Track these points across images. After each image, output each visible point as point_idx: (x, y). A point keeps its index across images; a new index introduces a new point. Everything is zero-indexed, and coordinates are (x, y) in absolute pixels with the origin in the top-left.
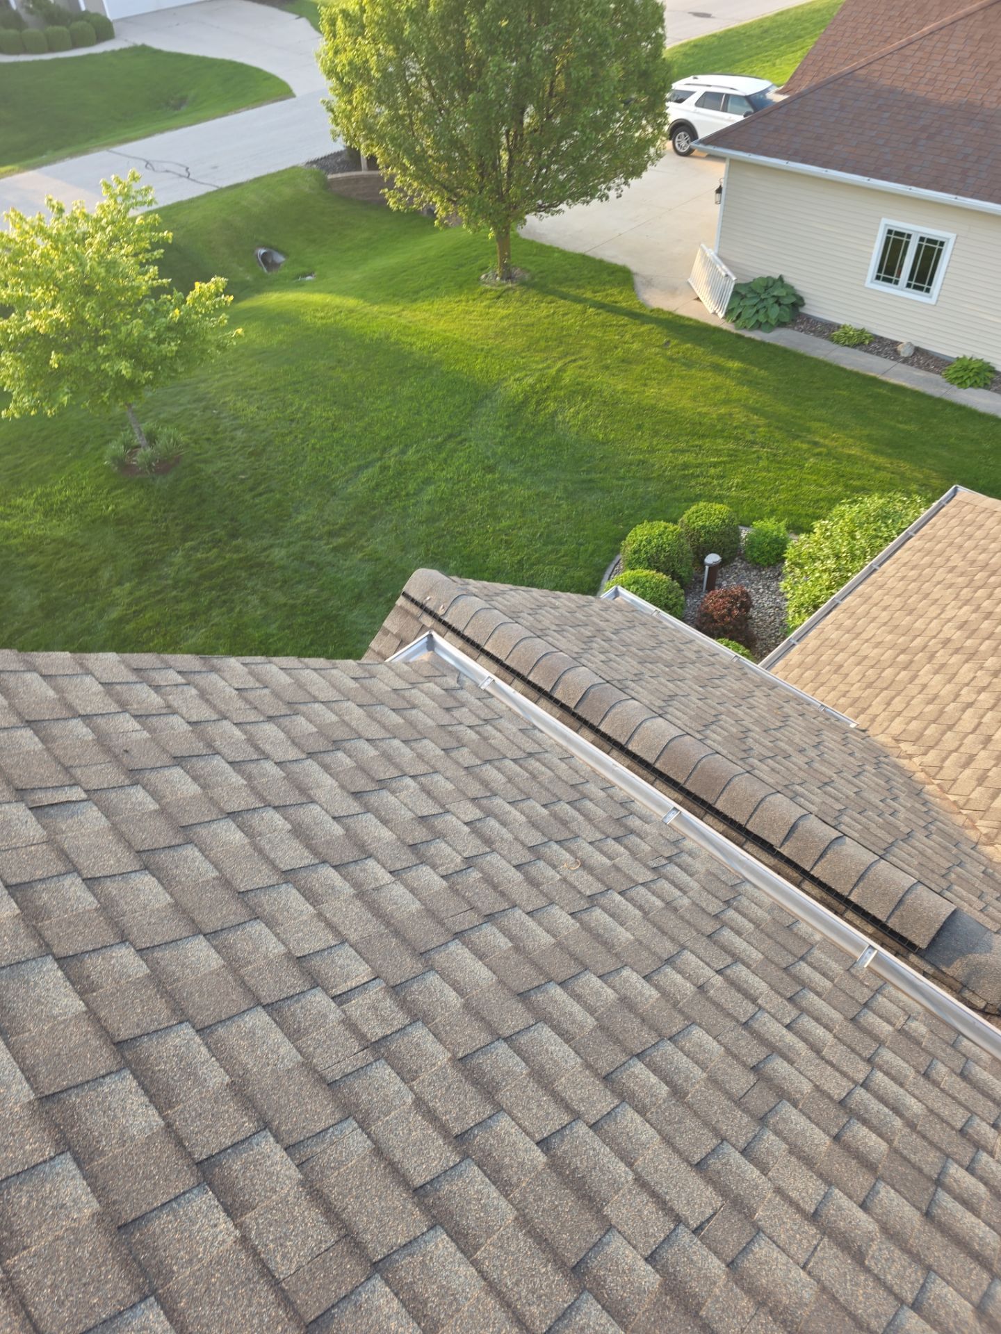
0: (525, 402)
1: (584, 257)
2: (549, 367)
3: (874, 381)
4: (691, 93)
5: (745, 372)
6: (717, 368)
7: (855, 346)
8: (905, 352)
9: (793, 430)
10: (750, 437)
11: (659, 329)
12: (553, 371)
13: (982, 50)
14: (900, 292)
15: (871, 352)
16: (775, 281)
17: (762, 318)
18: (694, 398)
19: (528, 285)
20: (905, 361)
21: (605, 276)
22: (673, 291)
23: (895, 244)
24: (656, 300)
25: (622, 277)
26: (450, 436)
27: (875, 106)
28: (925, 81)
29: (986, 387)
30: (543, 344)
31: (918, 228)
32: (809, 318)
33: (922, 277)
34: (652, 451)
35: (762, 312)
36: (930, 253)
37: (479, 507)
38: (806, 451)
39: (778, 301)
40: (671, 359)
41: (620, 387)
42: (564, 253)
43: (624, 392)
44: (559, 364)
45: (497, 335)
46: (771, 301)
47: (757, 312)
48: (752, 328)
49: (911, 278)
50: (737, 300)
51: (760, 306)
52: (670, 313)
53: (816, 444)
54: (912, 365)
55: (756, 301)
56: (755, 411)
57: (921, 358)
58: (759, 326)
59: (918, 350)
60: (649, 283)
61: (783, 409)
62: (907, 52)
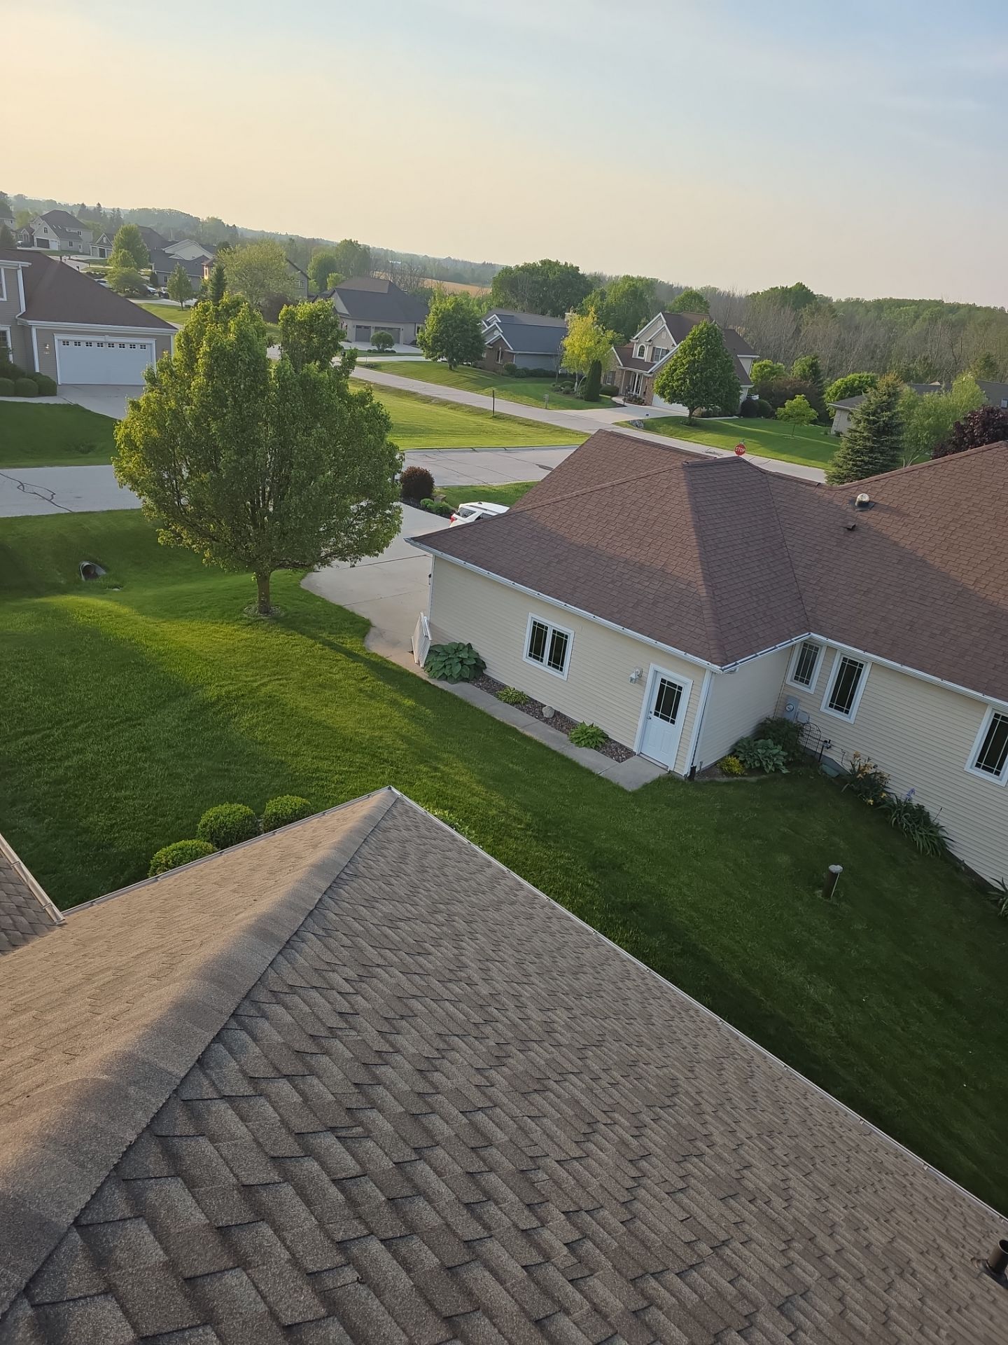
0: (213, 704)
1: (340, 608)
2: (255, 681)
3: (514, 731)
4: (472, 512)
5: (413, 709)
6: (393, 703)
7: (513, 704)
8: (547, 713)
9: (424, 755)
10: (385, 755)
11: (365, 668)
12: (255, 685)
13: (605, 512)
14: (543, 667)
15: (523, 710)
16: (464, 647)
17: (447, 672)
18: (359, 721)
19: (277, 620)
20: (546, 720)
21: (347, 625)
22: (395, 644)
23: (539, 632)
24: (377, 647)
25: (362, 627)
26: (128, 719)
27: (530, 536)
28: (565, 525)
29: (596, 748)
30: (262, 663)
31: (553, 624)
32: (489, 678)
33: (557, 660)
34: (296, 755)
35: (448, 667)
36: (560, 642)
37: (110, 777)
38: (427, 773)
39: (462, 661)
40: (361, 690)
41: (303, 705)
42: (325, 603)
43: (305, 708)
44: (266, 680)
45: (228, 651)
46: (456, 660)
47: (445, 666)
48: (440, 678)
49: (550, 659)
50: (433, 656)
51: (447, 663)
52: (381, 657)
53: (436, 769)
54: (550, 724)
55: (445, 659)
56: (403, 738)
57: (559, 720)
58: (444, 677)
59: (557, 714)
60: (381, 634)
61: (427, 740)
62: (560, 505)
